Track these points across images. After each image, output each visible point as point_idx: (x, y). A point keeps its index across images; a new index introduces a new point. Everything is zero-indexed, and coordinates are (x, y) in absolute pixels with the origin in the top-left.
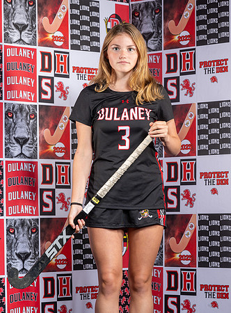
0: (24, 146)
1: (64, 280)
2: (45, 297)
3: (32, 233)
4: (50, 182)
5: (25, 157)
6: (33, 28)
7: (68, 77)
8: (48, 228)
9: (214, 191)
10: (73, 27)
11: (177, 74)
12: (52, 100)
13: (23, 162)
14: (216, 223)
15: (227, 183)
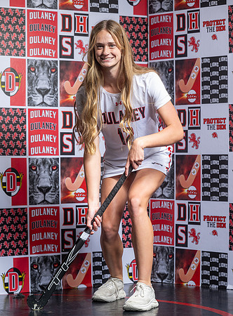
0: (45, 96)
1: (83, 211)
2: (64, 224)
3: (53, 170)
4: (70, 127)
5: (47, 105)
7: (87, 36)
8: (68, 165)
9: (215, 135)
11: (185, 32)
12: (72, 56)
13: (45, 110)
14: (216, 162)
15: (224, 128)
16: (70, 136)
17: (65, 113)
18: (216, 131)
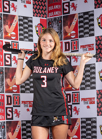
6: (1, 31)
8: (10, 126)
10: (20, 30)
11: (70, 51)
14: (89, 122)
15: (94, 103)
16: (11, 109)
17: (8, 97)
18: (89, 105)
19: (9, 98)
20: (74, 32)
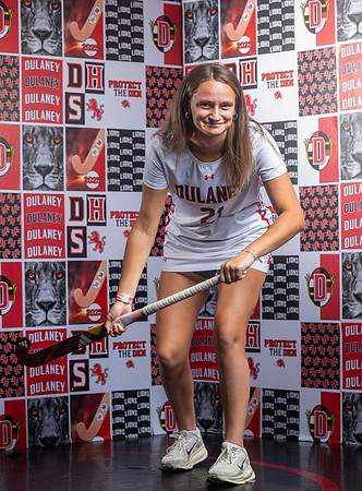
0: (47, 177)
2: (73, 354)
3: (57, 278)
4: (81, 218)
5: (49, 188)
6: (58, 36)
7: (103, 92)
8: (78, 272)
10: (109, 33)
12: (82, 121)
13: (46, 195)
14: (281, 266)
16: (80, 232)
17: (73, 200)
19: (77, 204)
20: (247, 39)
